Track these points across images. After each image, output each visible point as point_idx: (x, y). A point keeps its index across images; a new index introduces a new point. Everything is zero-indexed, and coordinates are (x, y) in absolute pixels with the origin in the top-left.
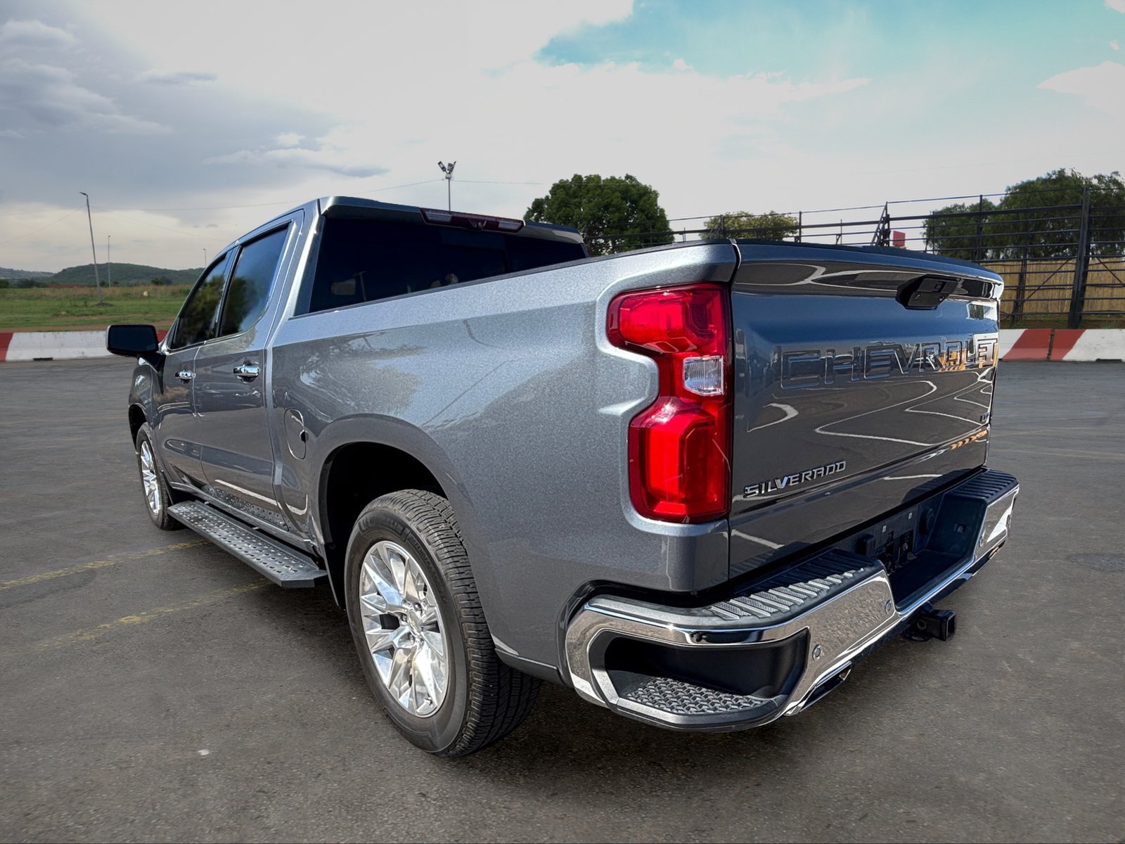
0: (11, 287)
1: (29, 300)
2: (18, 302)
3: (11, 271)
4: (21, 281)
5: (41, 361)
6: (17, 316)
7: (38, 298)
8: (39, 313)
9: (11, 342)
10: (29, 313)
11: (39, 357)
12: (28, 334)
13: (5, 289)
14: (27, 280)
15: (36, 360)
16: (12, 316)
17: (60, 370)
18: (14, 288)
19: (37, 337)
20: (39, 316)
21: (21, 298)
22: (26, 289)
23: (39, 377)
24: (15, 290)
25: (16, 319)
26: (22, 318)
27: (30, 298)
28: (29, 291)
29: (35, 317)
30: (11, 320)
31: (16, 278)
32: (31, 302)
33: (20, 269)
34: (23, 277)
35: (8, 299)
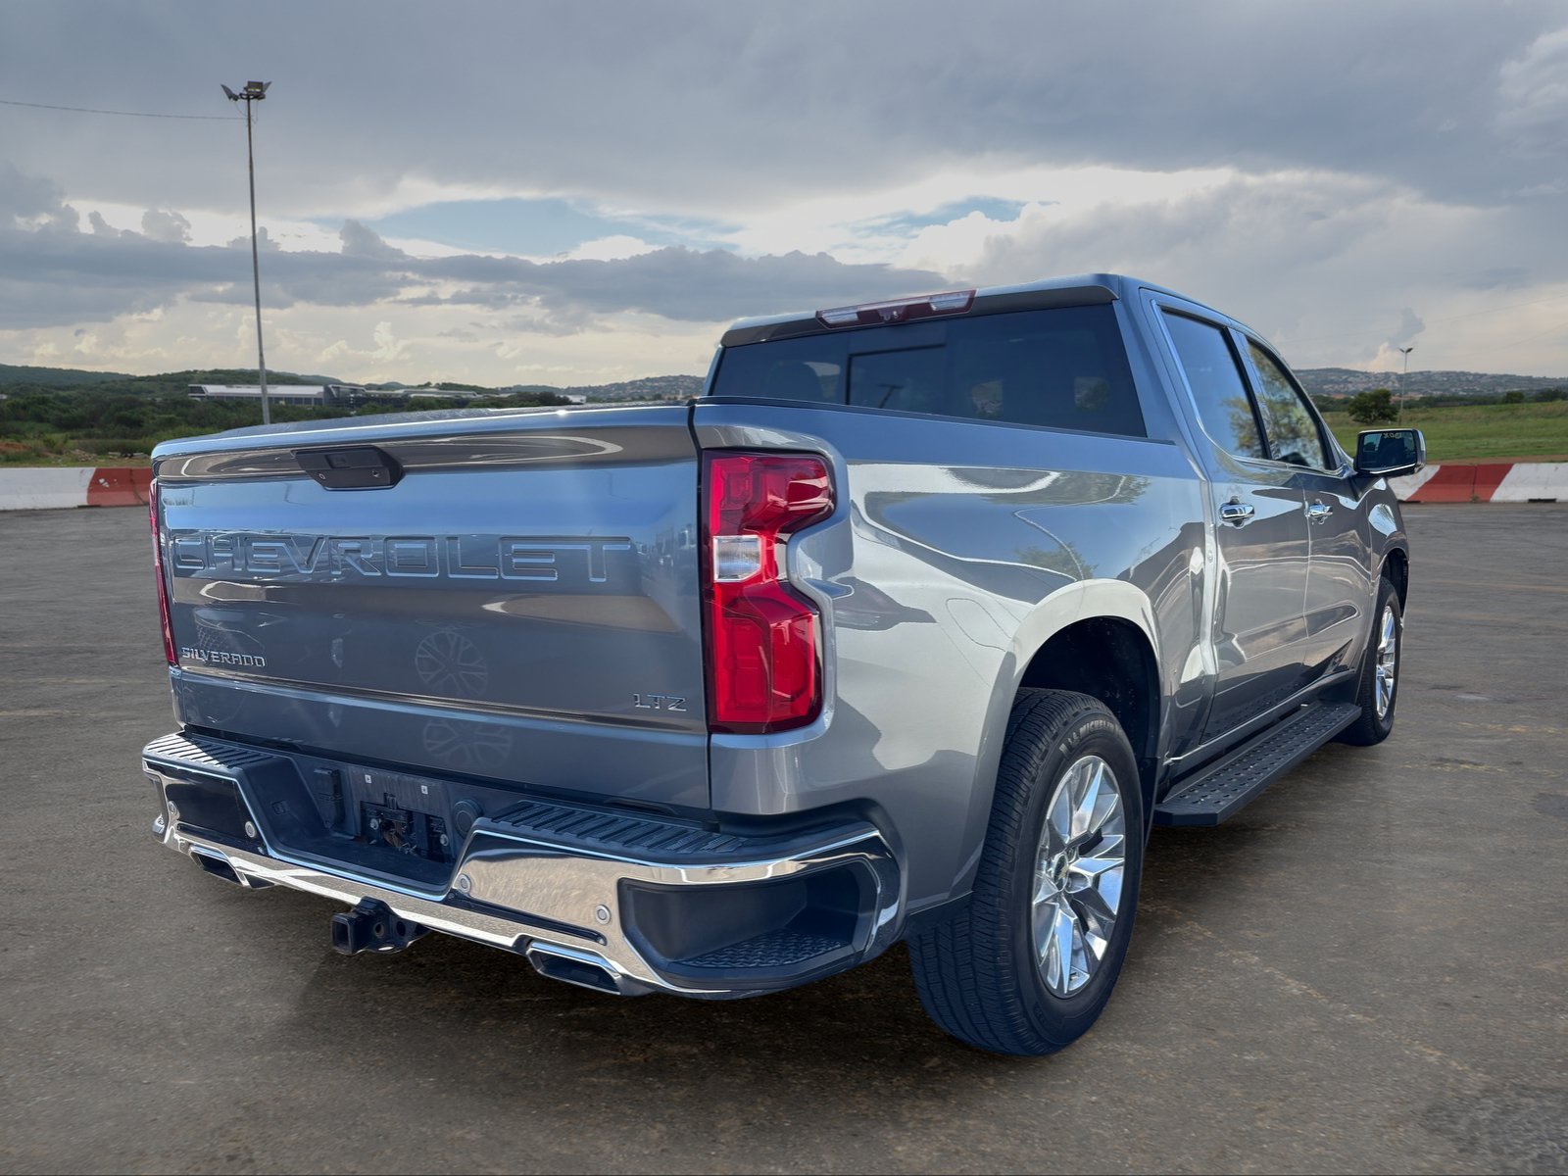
0: (1526, 401)
1: (1547, 418)
2: (1531, 421)
3: (1530, 379)
4: (1542, 392)
5: (1539, 504)
6: (1526, 440)
7: (1560, 415)
8: (1558, 436)
9: (1508, 476)
10: (1543, 436)
11: (1536, 497)
12: (1534, 465)
13: (1516, 405)
14: (1549, 391)
15: (1532, 501)
16: (1519, 441)
17: (1559, 516)
18: (1530, 402)
19: (1546, 469)
20: (1557, 440)
21: (1537, 416)
22: (1546, 403)
23: (1522, 524)
24: (1532, 404)
25: (1524, 444)
26: (1532, 444)
27: (1548, 415)
28: (1549, 406)
29: (1550, 441)
30: (1516, 447)
31: (1535, 388)
32: (1550, 421)
33: (1542, 376)
34: (1545, 386)
35: (1519, 417)
